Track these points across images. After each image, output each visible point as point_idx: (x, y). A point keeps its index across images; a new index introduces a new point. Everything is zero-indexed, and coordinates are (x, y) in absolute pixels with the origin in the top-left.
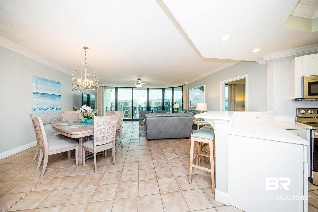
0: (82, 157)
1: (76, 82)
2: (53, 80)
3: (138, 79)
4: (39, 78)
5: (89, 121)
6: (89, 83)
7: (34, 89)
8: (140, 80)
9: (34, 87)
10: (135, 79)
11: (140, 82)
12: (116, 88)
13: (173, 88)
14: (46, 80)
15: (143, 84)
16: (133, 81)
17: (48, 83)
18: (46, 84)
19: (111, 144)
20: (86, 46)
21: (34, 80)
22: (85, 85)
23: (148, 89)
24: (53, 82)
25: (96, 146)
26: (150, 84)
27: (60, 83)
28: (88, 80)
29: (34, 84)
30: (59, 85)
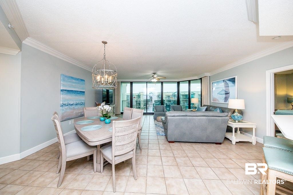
0: (100, 163)
1: (95, 79)
2: (78, 78)
3: (154, 73)
4: (66, 76)
5: (107, 121)
6: (107, 79)
7: (62, 87)
8: (155, 73)
9: (62, 85)
10: (150, 73)
11: (155, 76)
12: (132, 83)
13: (189, 82)
14: (72, 78)
15: (158, 77)
16: (148, 75)
17: (74, 81)
18: (72, 82)
19: (132, 152)
20: (105, 40)
21: (62, 79)
22: (104, 82)
23: (162, 83)
24: (78, 79)
25: (115, 156)
26: (165, 78)
27: (84, 81)
28: (106, 77)
29: (62, 82)
30: (83, 82)
